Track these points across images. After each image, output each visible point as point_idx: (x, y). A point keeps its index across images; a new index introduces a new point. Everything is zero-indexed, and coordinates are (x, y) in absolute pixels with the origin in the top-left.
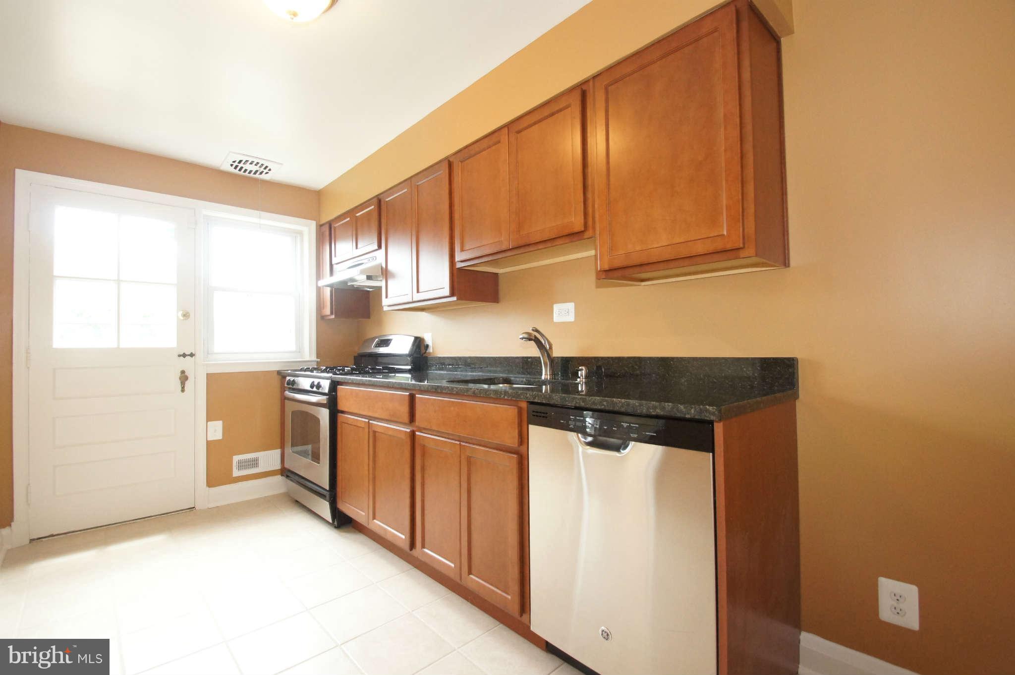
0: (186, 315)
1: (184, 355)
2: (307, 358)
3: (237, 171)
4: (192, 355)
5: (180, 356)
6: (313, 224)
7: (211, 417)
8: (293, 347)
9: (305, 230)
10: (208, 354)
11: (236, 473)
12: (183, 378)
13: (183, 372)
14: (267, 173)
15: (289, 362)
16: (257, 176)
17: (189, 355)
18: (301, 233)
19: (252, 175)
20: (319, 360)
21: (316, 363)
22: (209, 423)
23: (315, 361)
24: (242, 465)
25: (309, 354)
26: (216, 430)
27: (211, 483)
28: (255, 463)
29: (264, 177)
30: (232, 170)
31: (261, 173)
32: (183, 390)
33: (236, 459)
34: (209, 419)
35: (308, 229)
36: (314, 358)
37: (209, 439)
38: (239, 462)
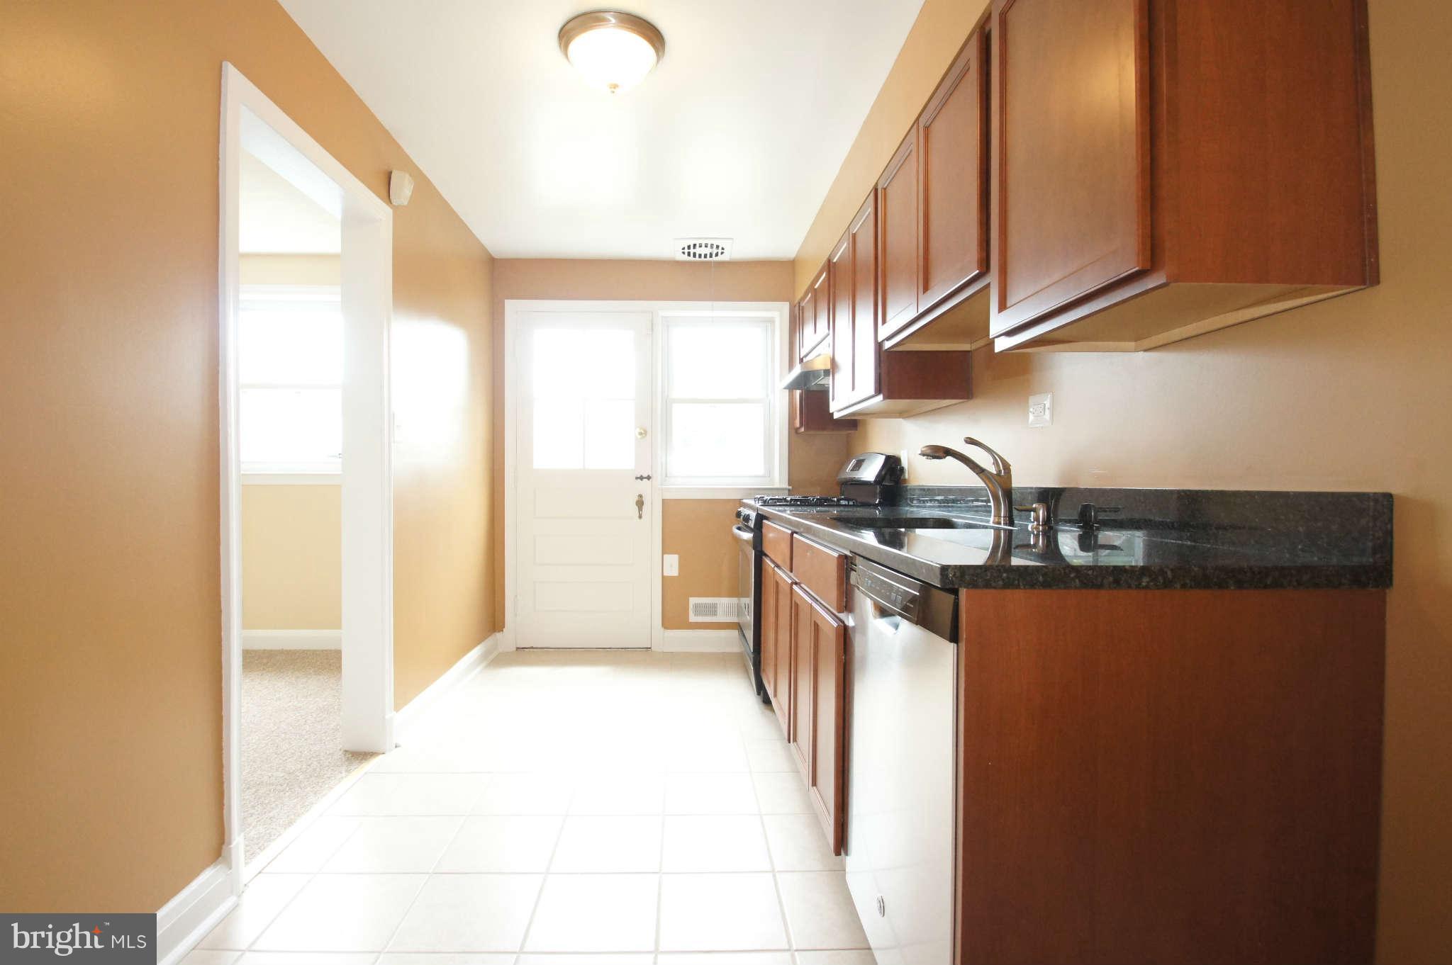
0: (643, 434)
1: (641, 478)
2: (777, 485)
3: (691, 258)
4: (649, 478)
5: (637, 478)
6: (785, 307)
7: (665, 550)
8: (760, 470)
9: (775, 315)
10: (666, 476)
11: (693, 618)
12: (640, 504)
13: (640, 496)
14: (722, 253)
15: (751, 489)
16: (714, 258)
17: (645, 478)
18: (771, 321)
19: (708, 258)
20: (790, 487)
21: (787, 492)
22: (665, 556)
23: (786, 489)
24: (699, 609)
25: (778, 479)
26: (672, 565)
27: (667, 623)
28: (712, 610)
29: (720, 258)
30: (685, 258)
31: (717, 255)
32: (640, 517)
33: (693, 601)
34: (664, 552)
35: (779, 312)
36: (785, 485)
37: (665, 574)
38: (696, 606)
